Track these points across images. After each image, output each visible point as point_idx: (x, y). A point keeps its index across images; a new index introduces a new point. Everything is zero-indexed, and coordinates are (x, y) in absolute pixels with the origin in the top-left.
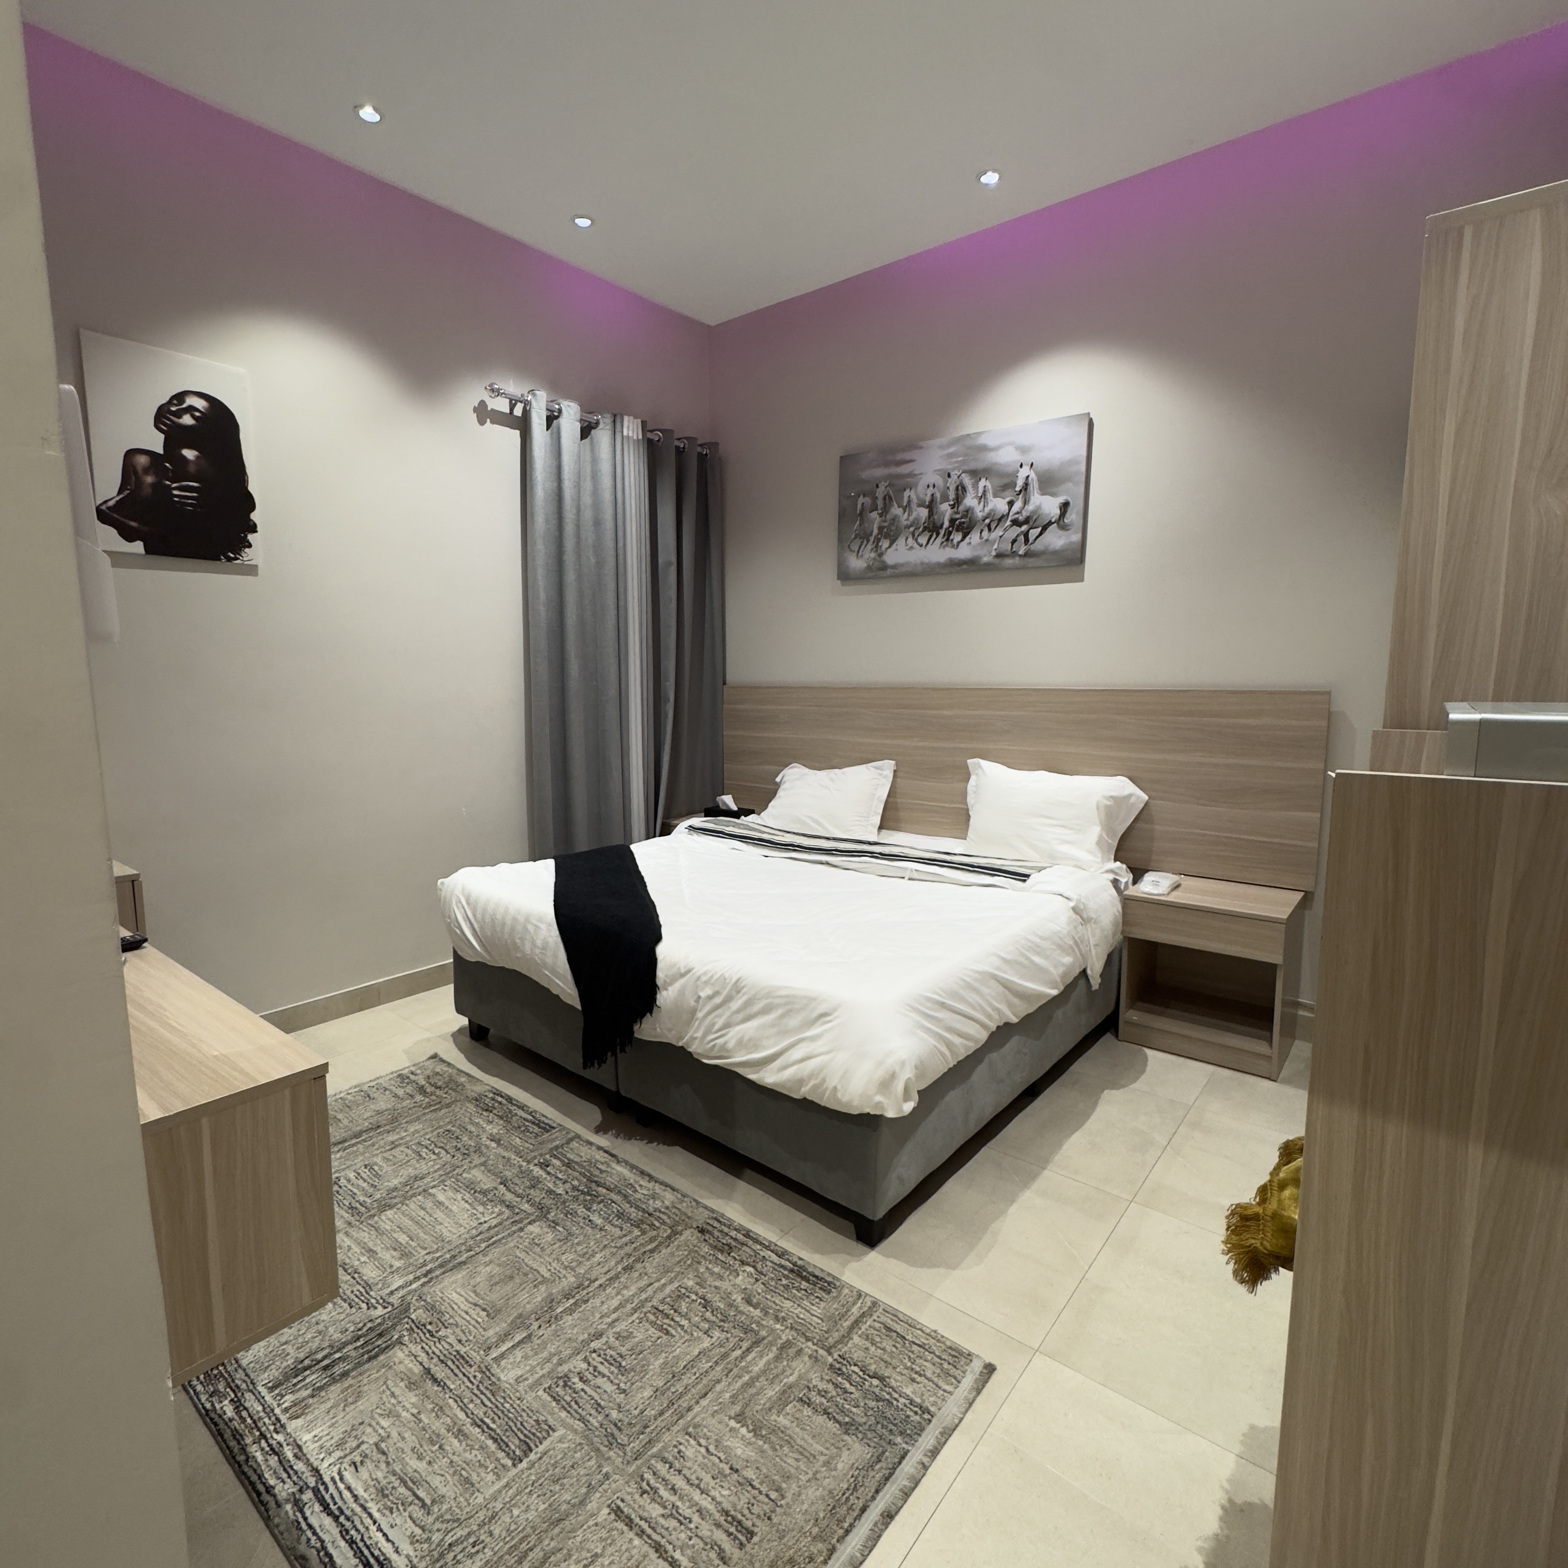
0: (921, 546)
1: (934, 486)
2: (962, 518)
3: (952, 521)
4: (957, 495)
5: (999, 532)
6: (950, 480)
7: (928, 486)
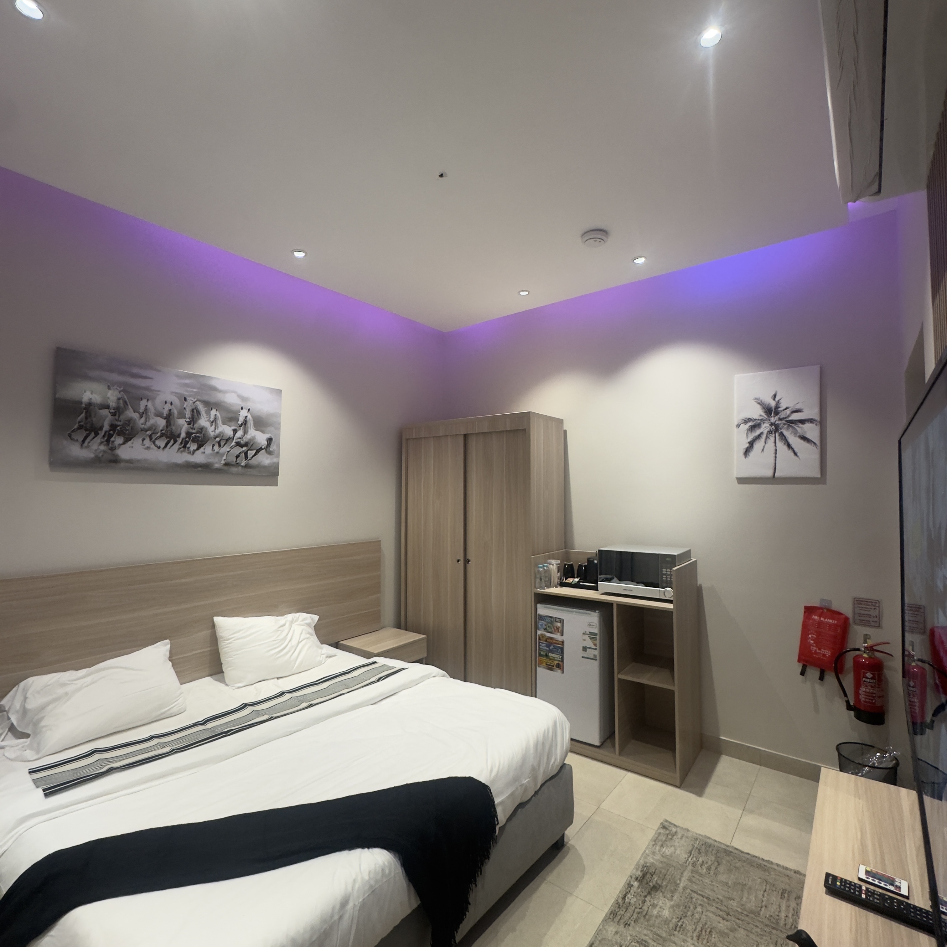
0: (159, 448)
1: (171, 404)
2: (197, 433)
3: (189, 434)
4: (193, 415)
5: (226, 449)
6: (186, 403)
7: (166, 402)
